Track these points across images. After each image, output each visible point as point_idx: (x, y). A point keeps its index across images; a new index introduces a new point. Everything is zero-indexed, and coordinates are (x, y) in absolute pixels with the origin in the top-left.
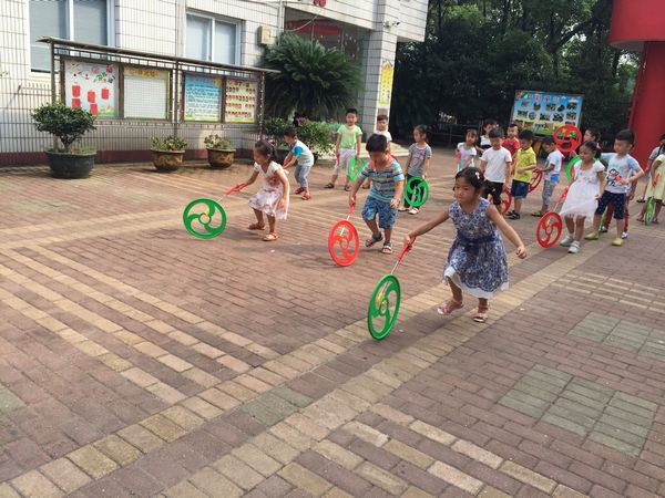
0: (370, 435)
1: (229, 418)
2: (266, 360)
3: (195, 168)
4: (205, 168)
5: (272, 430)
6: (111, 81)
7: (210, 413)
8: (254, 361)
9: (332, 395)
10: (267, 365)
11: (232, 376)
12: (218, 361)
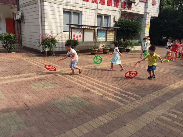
0: (172, 115)
1: (137, 109)
2: (139, 98)
4: (102, 53)
5: (148, 112)
6: (81, 33)
7: (132, 108)
9: (159, 106)
11: (133, 101)
12: (128, 97)
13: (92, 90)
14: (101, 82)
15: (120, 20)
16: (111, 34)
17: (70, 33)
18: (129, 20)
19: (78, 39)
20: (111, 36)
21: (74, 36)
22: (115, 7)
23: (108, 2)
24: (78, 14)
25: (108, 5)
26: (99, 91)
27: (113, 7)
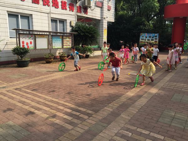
0: (127, 133)
1: (87, 132)
2: (92, 114)
3: (56, 61)
4: (59, 61)
5: (100, 134)
6: (32, 39)
7: (82, 131)
8: (89, 115)
9: (113, 123)
10: (93, 116)
11: (85, 120)
12: (79, 116)
15: (76, 25)
16: (68, 39)
17: (17, 39)
19: (28, 47)
22: (70, 11)
23: (61, 5)
25: (62, 9)
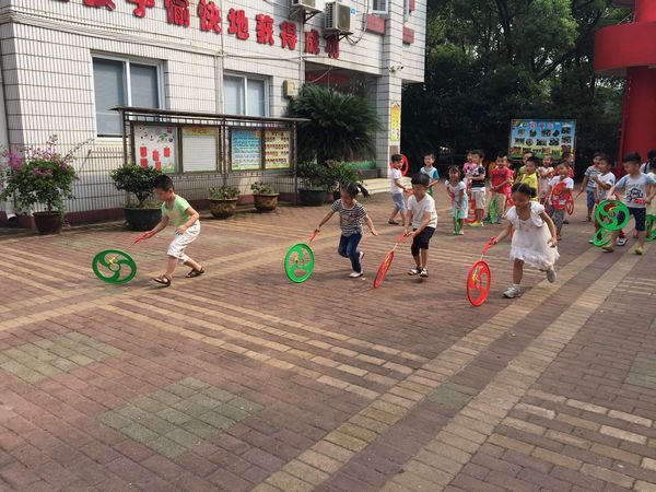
0: (540, 412)
2: (422, 364)
6: (171, 141)
7: (407, 404)
9: (491, 386)
10: (425, 367)
11: (404, 377)
12: (384, 366)
13: (251, 354)
14: (278, 320)
15: (303, 92)
16: (278, 141)
17: (125, 142)
18: (335, 93)
19: (158, 164)
20: (279, 151)
21: (144, 151)
22: (283, 47)
23: (257, 30)
24: (151, 69)
25: (258, 42)
26: (279, 355)
27: (276, 49)
